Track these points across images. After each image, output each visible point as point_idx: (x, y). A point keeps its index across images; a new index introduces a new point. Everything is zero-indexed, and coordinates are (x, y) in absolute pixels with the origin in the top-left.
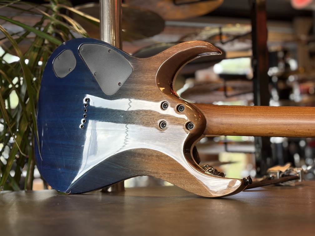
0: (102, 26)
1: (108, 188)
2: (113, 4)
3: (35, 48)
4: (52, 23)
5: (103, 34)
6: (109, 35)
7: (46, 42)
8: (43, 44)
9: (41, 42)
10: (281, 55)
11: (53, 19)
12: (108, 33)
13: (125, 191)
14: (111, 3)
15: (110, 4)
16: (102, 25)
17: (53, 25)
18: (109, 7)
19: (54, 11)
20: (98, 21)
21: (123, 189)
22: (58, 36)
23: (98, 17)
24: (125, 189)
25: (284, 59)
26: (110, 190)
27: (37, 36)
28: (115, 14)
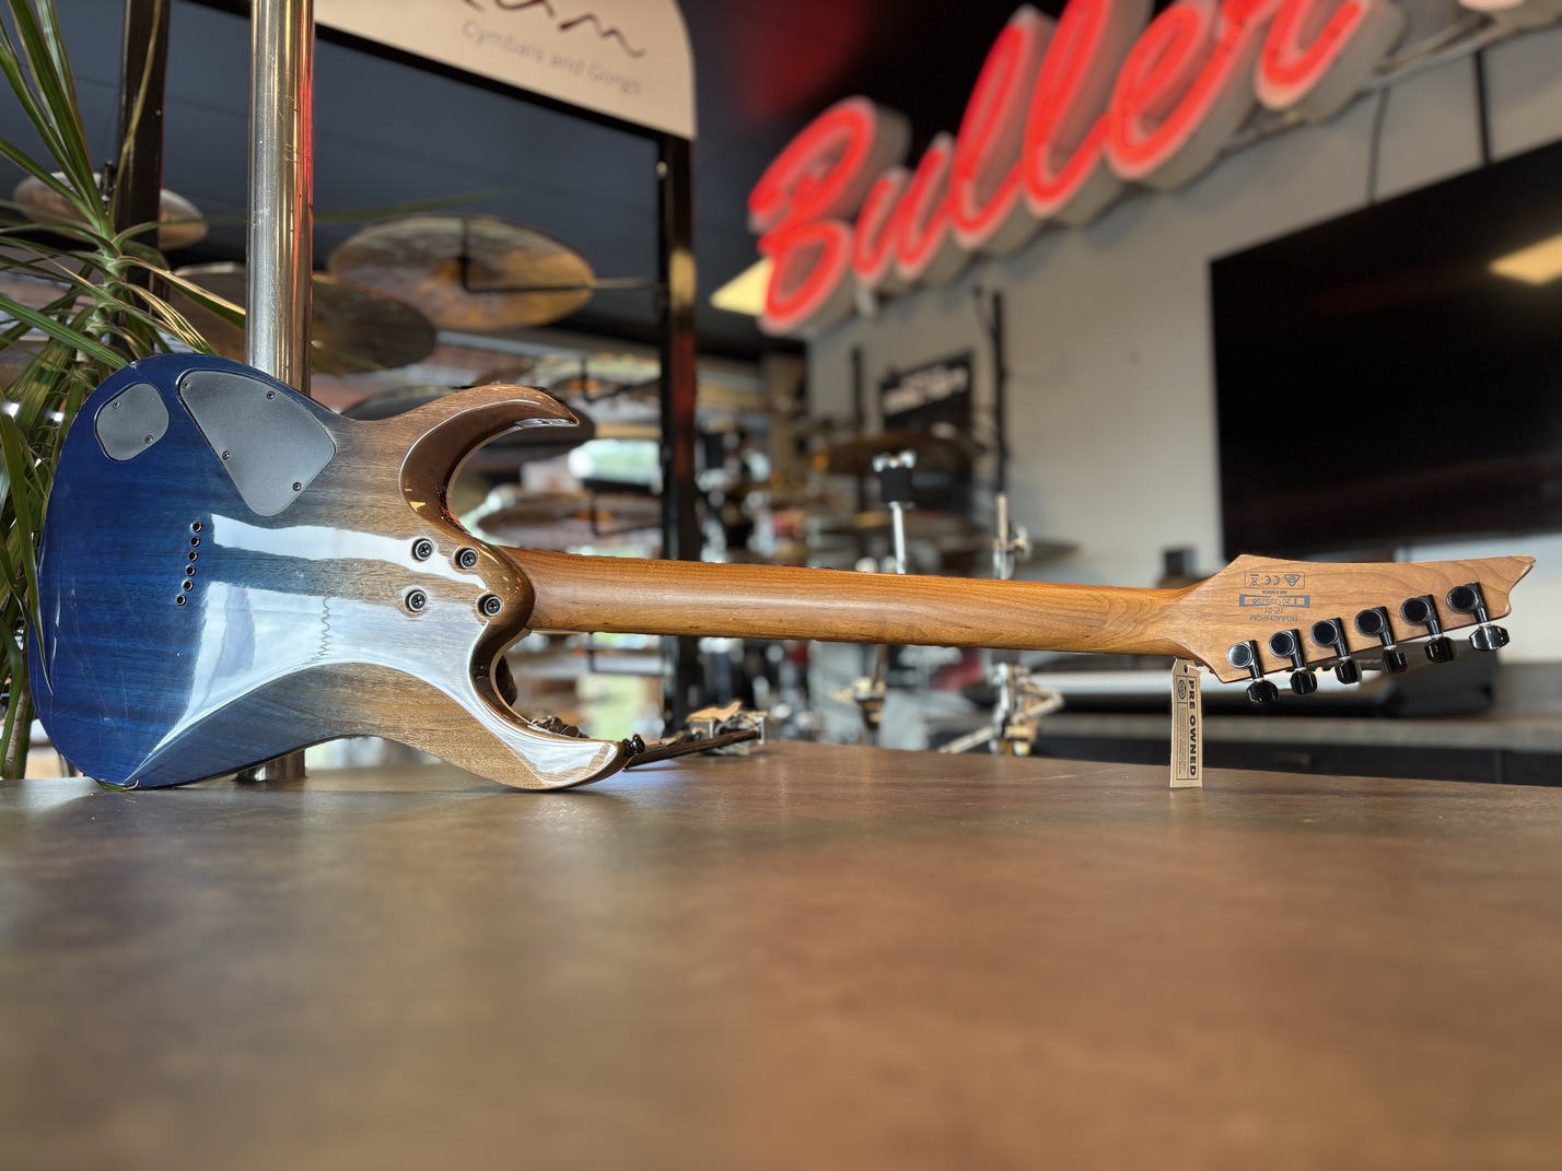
0: (251, 328)
1: (254, 771)
2: (287, 270)
3: (42, 371)
4: (101, 306)
5: (255, 347)
6: (271, 351)
7: (80, 357)
8: (71, 363)
9: (64, 355)
10: (731, 441)
11: (102, 296)
12: (268, 348)
13: (307, 777)
14: (281, 267)
15: (278, 269)
16: (251, 323)
17: (102, 310)
18: (274, 277)
19: (108, 273)
20: (242, 311)
21: (300, 772)
22: (117, 343)
23: (243, 303)
24: (308, 773)
25: (738, 451)
26: (261, 775)
27: (51, 339)
28: (292, 297)
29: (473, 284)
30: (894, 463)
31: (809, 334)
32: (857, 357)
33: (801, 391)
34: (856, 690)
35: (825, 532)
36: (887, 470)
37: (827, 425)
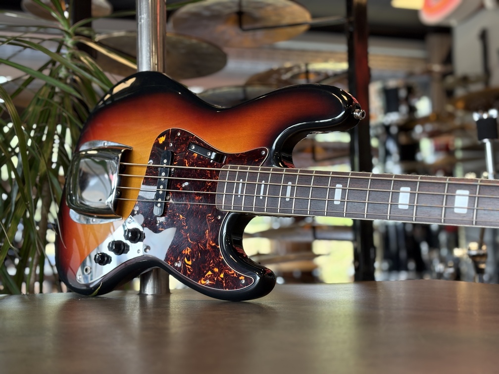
10: (403, 93)
13: (171, 293)
19: (68, 47)
21: (167, 291)
24: (171, 292)
25: (407, 100)
29: (245, 26)
30: (485, 116)
31: (453, 22)
32: (484, 36)
33: (448, 59)
34: (469, 249)
35: (465, 149)
36: (481, 120)
37: (465, 80)
